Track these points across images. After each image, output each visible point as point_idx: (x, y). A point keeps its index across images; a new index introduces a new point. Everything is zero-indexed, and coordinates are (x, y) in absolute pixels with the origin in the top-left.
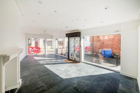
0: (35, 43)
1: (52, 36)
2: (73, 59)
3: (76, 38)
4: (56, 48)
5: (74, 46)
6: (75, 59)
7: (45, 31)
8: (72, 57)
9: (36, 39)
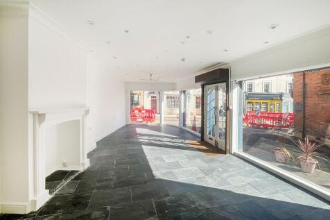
0: (152, 100)
1: (173, 84)
2: (213, 143)
3: (219, 85)
4: (182, 112)
5: (216, 108)
6: (217, 143)
7: (151, 75)
8: (211, 136)
9: (154, 93)
